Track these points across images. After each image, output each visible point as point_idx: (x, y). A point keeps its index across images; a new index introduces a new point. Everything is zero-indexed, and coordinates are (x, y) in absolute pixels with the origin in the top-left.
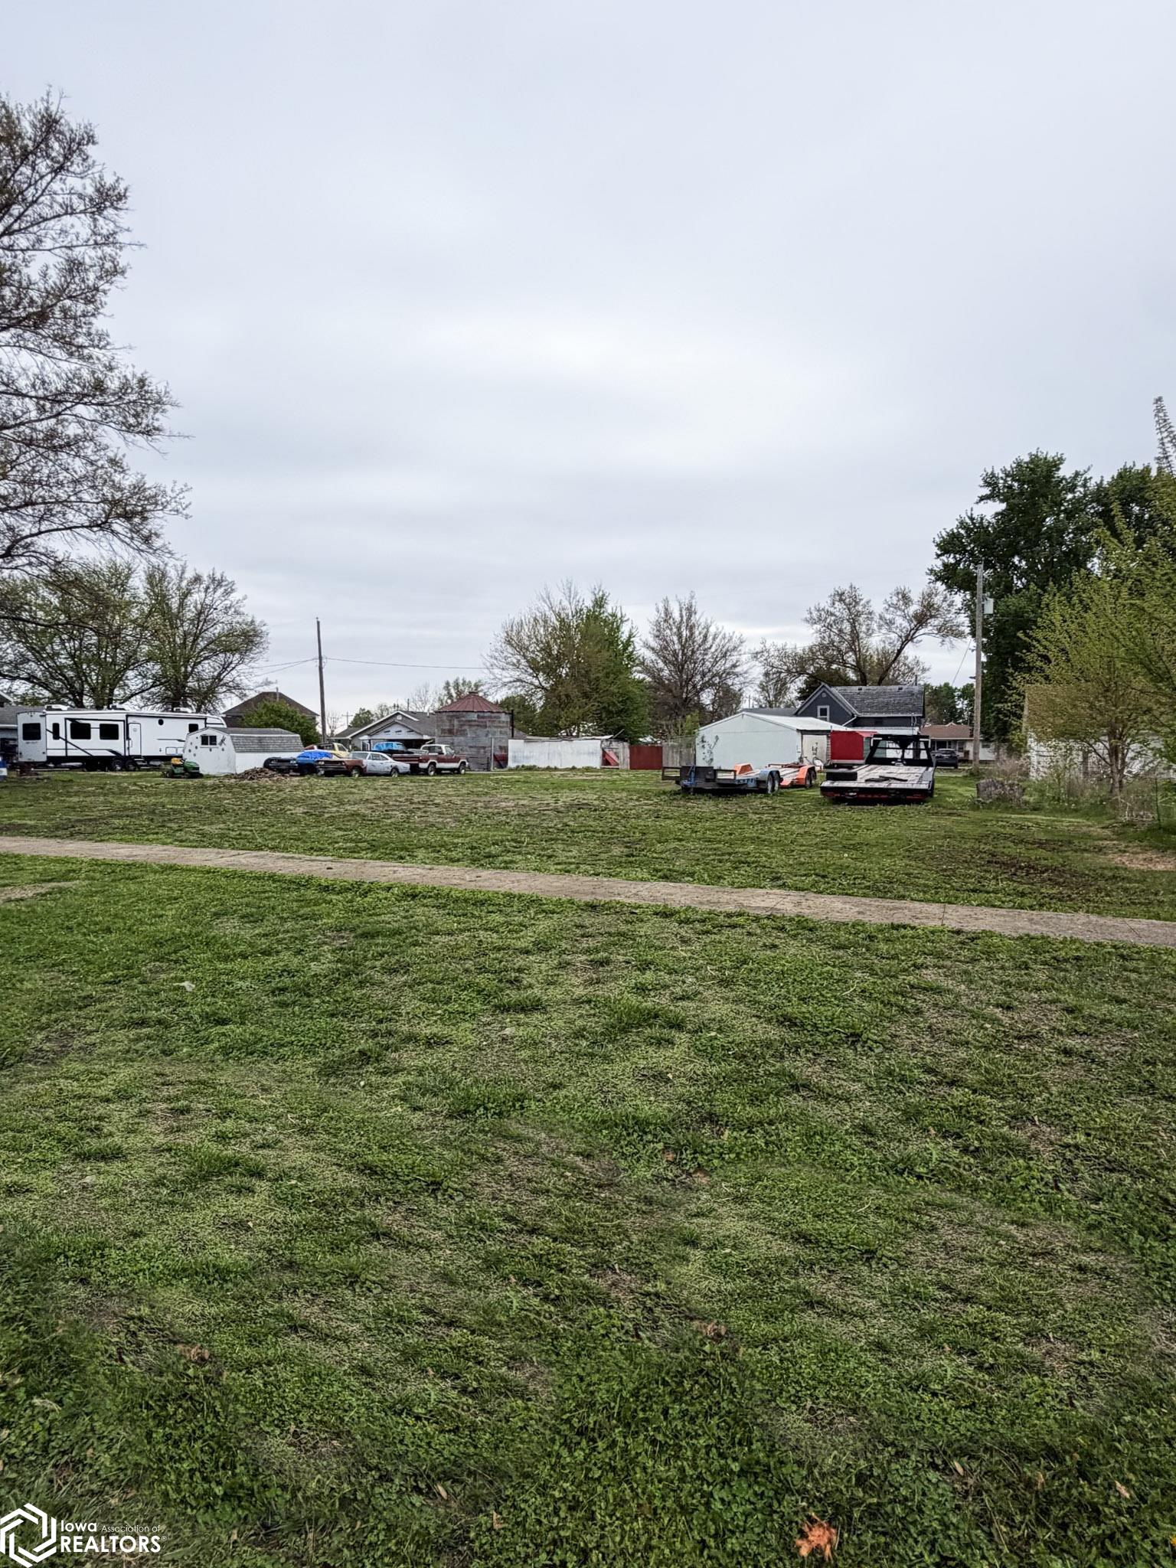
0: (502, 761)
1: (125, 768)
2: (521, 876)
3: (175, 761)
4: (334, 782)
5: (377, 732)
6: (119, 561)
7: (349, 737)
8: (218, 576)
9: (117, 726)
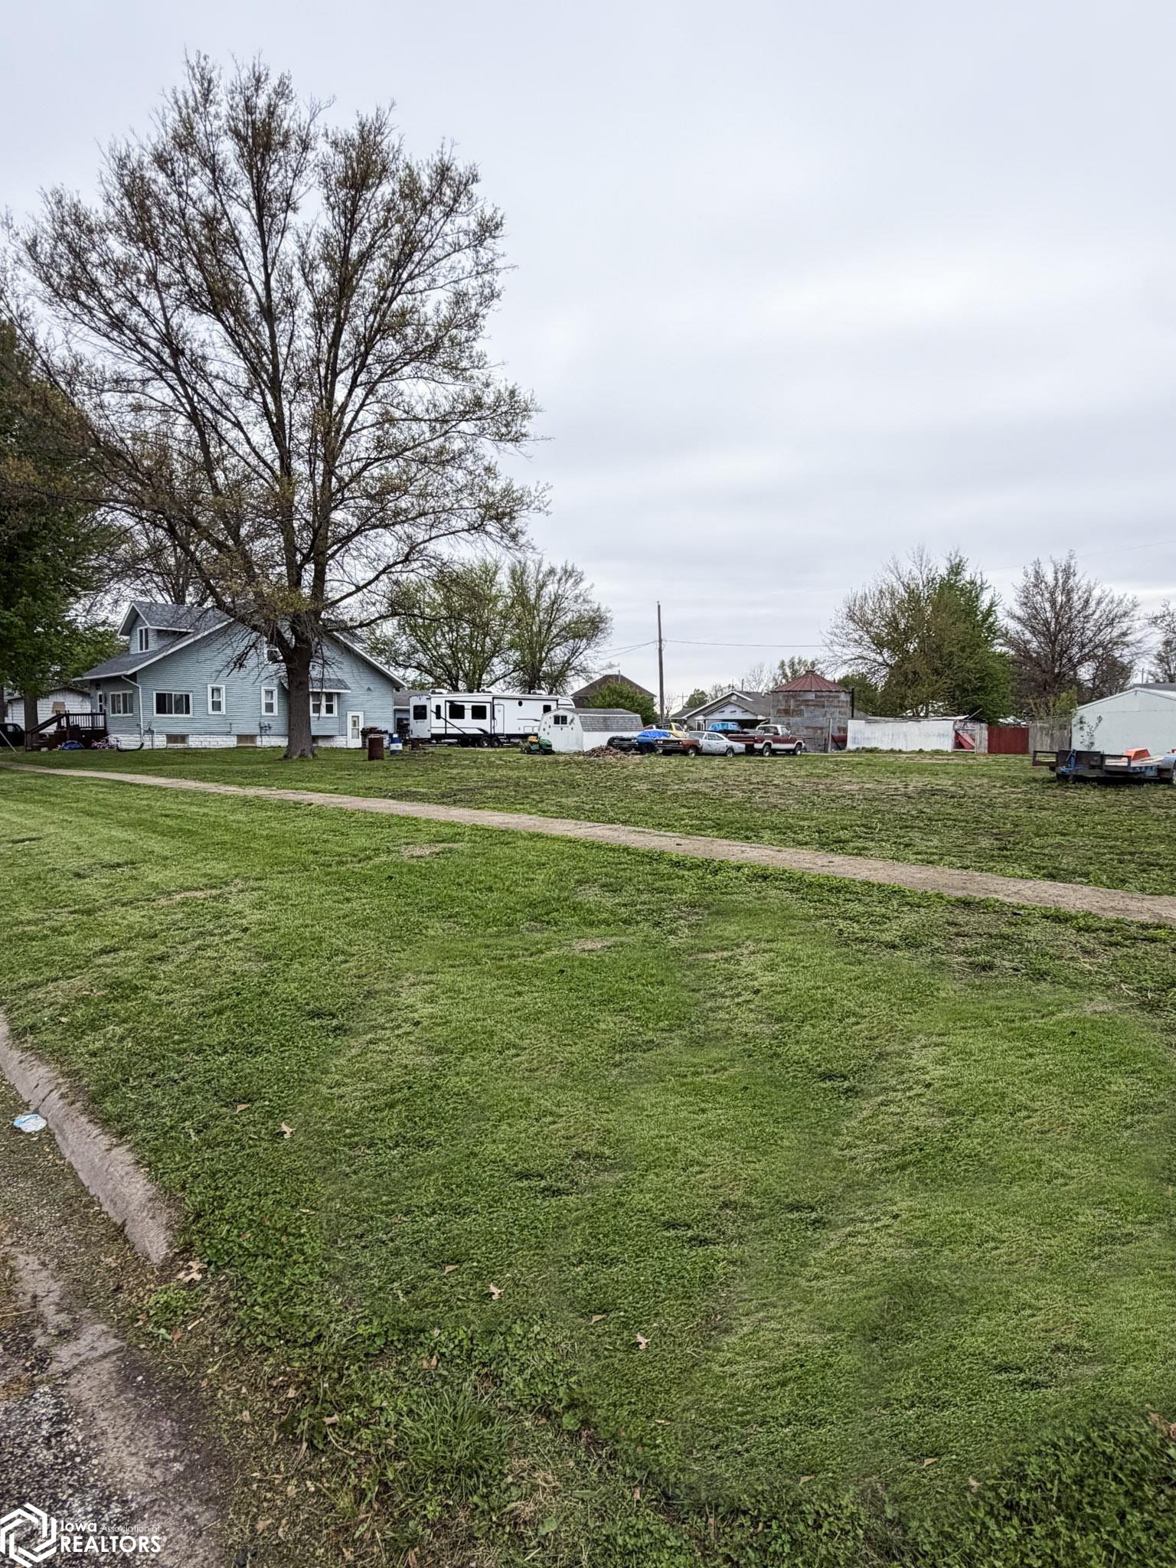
0: (840, 742)
1: (491, 745)
2: (879, 864)
3: (532, 739)
4: (674, 760)
5: (712, 712)
6: (489, 560)
7: (685, 717)
8: (569, 568)
9: (485, 707)
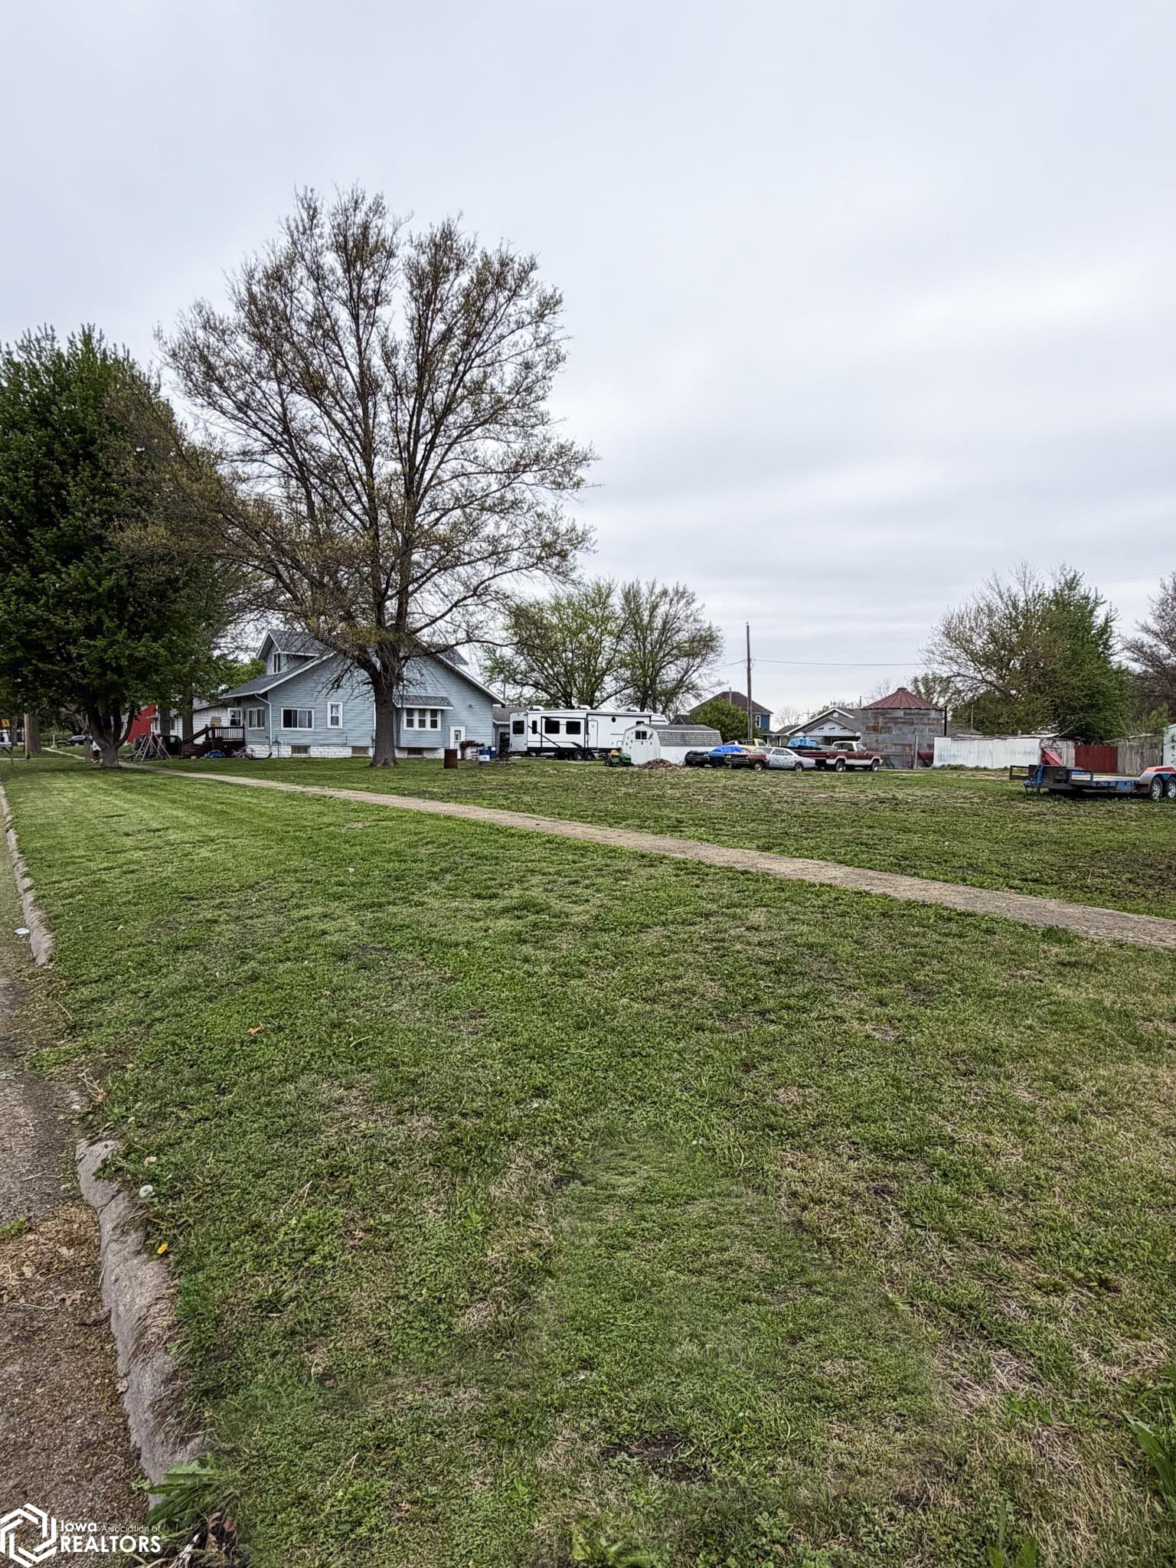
0: (927, 759)
1: (584, 758)
3: (614, 753)
4: (740, 773)
5: (812, 729)
7: (787, 734)
8: (681, 589)
9: (579, 723)
